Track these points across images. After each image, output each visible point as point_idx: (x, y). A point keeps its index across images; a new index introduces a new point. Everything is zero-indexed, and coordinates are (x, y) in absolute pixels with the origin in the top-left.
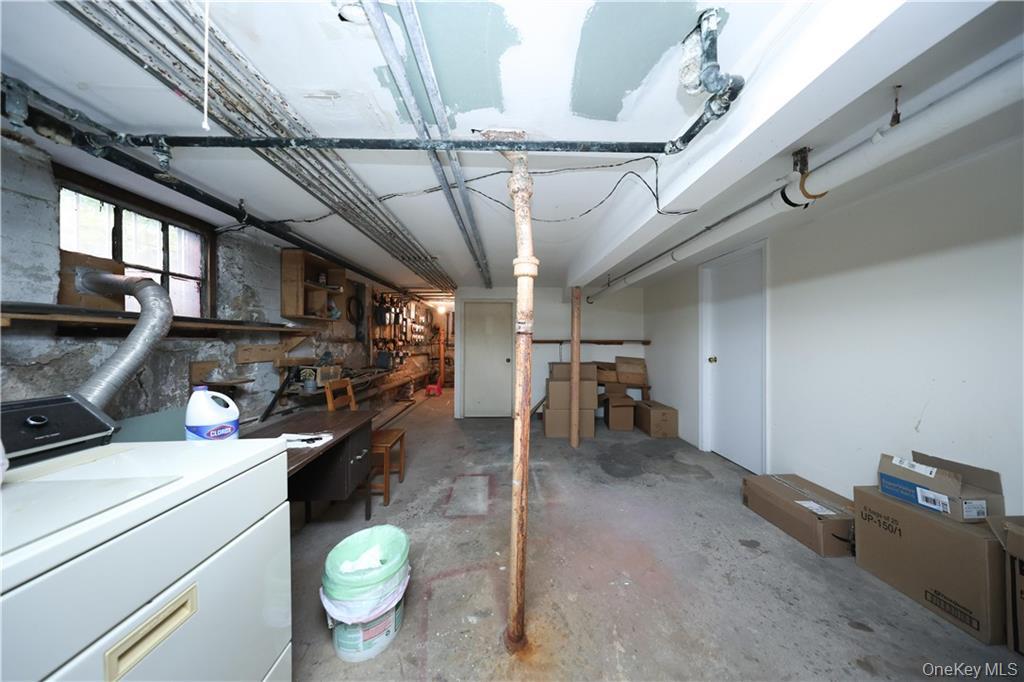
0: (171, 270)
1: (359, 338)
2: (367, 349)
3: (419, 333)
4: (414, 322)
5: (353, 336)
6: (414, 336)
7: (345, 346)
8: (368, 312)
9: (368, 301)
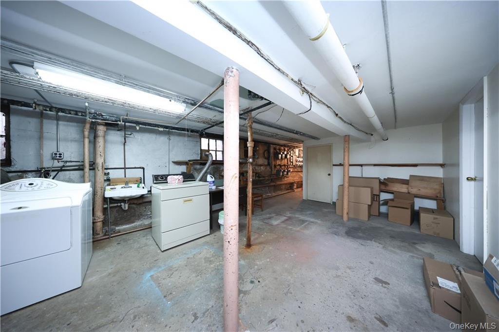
0: (217, 150)
1: (269, 164)
2: (271, 168)
3: (300, 162)
4: (298, 157)
5: (266, 163)
6: (297, 163)
7: (262, 167)
8: (272, 155)
9: (272, 150)
